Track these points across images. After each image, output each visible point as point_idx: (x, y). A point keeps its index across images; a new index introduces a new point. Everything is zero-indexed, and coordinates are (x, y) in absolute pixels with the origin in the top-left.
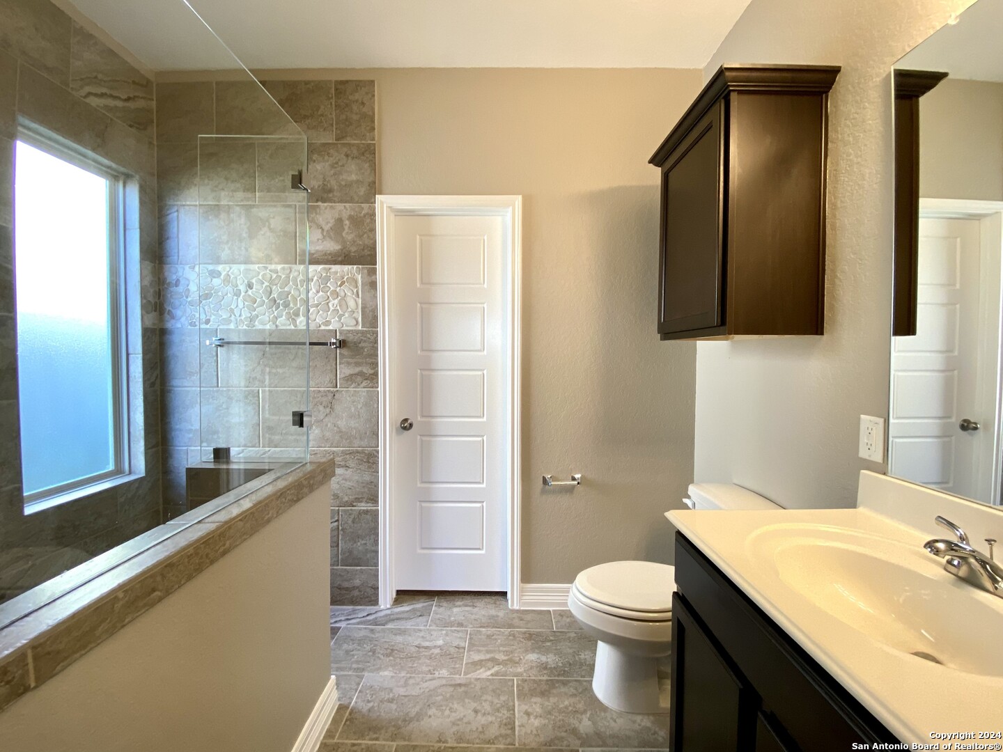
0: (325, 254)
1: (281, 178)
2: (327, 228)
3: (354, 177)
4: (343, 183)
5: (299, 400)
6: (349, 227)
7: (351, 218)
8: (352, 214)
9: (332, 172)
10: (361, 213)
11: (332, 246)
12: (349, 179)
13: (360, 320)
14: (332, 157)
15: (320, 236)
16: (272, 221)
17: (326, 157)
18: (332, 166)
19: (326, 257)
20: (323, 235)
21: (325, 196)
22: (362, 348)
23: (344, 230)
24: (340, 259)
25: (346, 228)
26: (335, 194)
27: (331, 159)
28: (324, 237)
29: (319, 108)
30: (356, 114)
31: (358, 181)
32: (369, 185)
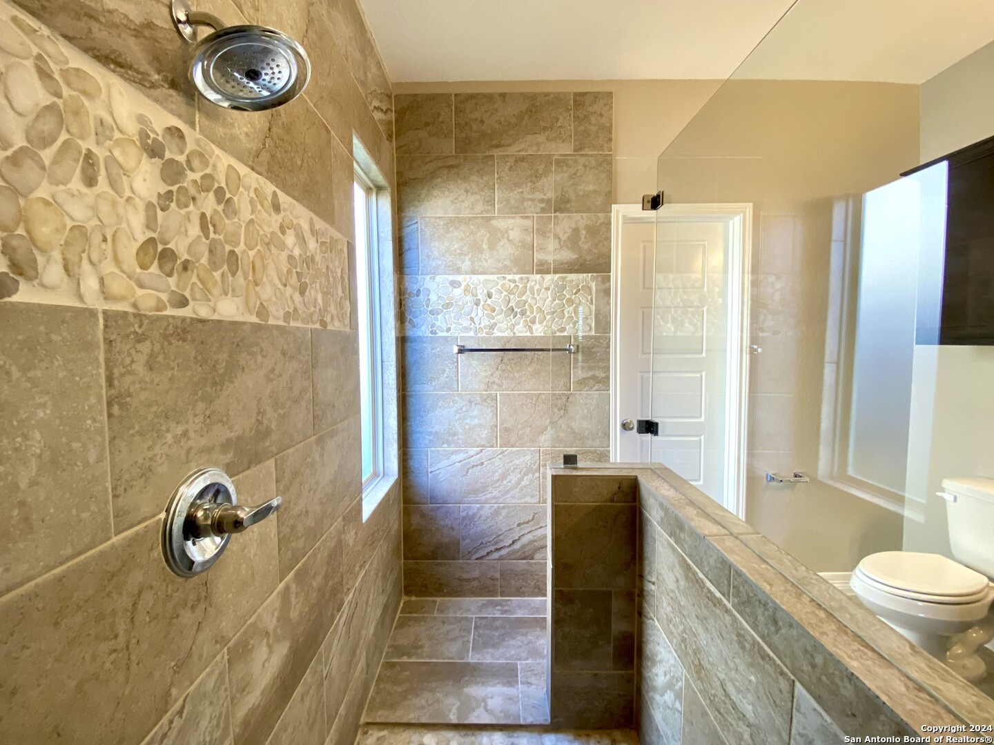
0: (562, 264)
1: (520, 190)
2: (564, 238)
3: (591, 187)
4: (581, 193)
5: (534, 402)
6: (585, 237)
7: (587, 227)
8: (589, 223)
9: (571, 182)
10: (597, 222)
11: (568, 255)
12: (587, 189)
13: (593, 325)
14: (571, 167)
15: (558, 246)
16: (511, 232)
17: (565, 168)
18: (571, 177)
19: (563, 266)
20: (560, 245)
21: (562, 206)
22: (595, 353)
23: (580, 238)
24: (576, 268)
25: (583, 237)
26: (573, 204)
27: (570, 170)
28: (561, 247)
29: (557, 120)
30: (595, 125)
31: (595, 192)
32: (606, 195)
